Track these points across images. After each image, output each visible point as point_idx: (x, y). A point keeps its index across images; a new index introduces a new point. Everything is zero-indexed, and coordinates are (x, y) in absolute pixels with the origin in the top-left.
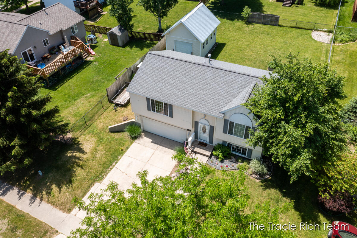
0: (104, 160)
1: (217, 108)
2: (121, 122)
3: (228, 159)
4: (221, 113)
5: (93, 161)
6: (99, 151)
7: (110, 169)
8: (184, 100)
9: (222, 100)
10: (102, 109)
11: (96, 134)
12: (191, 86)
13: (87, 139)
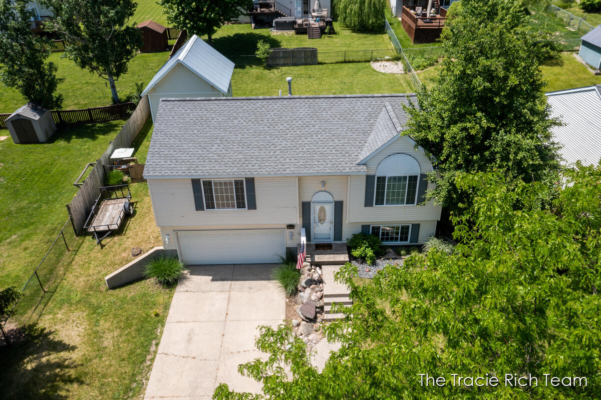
0: (126, 348)
1: (347, 159)
2: (128, 261)
3: (382, 256)
4: (359, 164)
5: (101, 357)
6: (104, 333)
7: (148, 363)
8: (278, 162)
9: (349, 144)
10: (67, 253)
11: (79, 302)
12: (279, 136)
13: (61, 319)
